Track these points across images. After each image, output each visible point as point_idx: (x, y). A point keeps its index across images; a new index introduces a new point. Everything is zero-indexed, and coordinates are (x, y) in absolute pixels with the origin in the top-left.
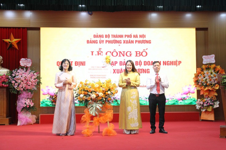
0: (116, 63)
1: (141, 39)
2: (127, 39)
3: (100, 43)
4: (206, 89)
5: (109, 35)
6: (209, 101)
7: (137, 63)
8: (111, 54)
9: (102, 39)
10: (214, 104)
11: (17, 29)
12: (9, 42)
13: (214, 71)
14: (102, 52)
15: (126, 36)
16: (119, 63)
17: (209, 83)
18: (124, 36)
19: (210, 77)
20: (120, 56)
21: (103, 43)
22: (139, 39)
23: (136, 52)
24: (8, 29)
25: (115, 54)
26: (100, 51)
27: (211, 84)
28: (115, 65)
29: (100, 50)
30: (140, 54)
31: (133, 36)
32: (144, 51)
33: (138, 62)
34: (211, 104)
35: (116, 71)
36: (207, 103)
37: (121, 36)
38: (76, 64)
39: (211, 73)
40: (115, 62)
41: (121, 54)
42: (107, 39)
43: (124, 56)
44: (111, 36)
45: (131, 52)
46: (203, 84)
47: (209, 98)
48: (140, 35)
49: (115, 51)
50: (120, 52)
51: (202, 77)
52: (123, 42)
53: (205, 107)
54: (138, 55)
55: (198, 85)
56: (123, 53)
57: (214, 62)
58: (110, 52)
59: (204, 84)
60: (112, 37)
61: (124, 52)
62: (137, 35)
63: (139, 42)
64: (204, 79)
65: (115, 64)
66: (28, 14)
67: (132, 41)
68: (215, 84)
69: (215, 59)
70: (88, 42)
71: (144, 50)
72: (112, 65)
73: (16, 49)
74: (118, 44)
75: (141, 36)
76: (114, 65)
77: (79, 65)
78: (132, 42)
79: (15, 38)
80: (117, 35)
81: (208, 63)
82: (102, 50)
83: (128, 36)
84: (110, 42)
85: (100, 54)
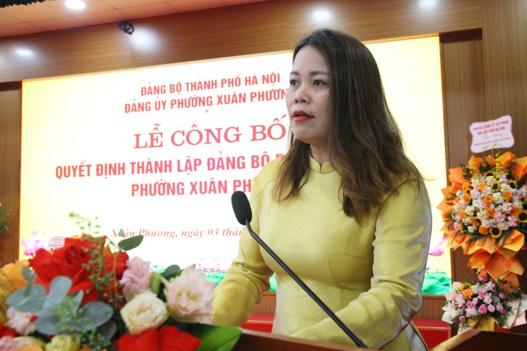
0: (198, 162)
1: (268, 87)
2: (228, 91)
3: (156, 109)
4: (476, 247)
5: (179, 84)
6: (487, 299)
7: (257, 161)
8: (185, 138)
9: (162, 97)
10: (508, 309)
13: (509, 177)
14: (161, 134)
15: (223, 82)
16: (204, 162)
17: (485, 224)
18: (219, 84)
19: (489, 202)
20: (208, 142)
21: (164, 108)
22: (261, 87)
23: (254, 127)
25: (194, 137)
26: (156, 131)
27: (496, 231)
28: (195, 170)
29: (156, 128)
30: (266, 132)
31: (243, 81)
32: (276, 122)
33: (257, 157)
34: (491, 309)
35: (197, 187)
36: (478, 306)
37: (211, 85)
38: (100, 172)
39: (495, 187)
40: (195, 160)
41: (210, 135)
42: (176, 96)
43: (218, 140)
44: (184, 87)
45: (237, 129)
46: (465, 228)
47: (490, 285)
48: (264, 76)
49: (194, 128)
50: (209, 131)
51: (462, 202)
52: (215, 100)
53: (472, 318)
54: (259, 136)
55: (453, 232)
56: (216, 133)
57: (510, 143)
58: (183, 133)
59: (471, 229)
60: (188, 90)
61: (219, 130)
62: (255, 77)
63: (262, 96)
64: (469, 209)
65: (196, 165)
67: (240, 95)
68: (511, 229)
69: (515, 131)
70: (127, 108)
71: (276, 119)
72: (188, 170)
74: (201, 109)
75: (265, 79)
76: (191, 170)
77: (106, 174)
78: (243, 98)
80: (200, 83)
81: (490, 147)
82: (161, 129)
83: (231, 82)
84: (181, 103)
85: (157, 140)
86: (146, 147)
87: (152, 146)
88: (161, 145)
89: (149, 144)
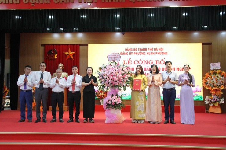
1: (160, 51)
2: (149, 51)
3: (130, 54)
4: (214, 88)
5: (136, 48)
6: (216, 98)
8: (138, 62)
9: (131, 51)
10: (220, 100)
11: (73, 45)
12: (68, 54)
13: (220, 75)
14: (131, 61)
15: (148, 49)
17: (215, 84)
18: (147, 49)
19: (216, 80)
20: (144, 64)
21: (132, 54)
22: (158, 51)
23: (156, 61)
24: (67, 45)
27: (218, 85)
29: (129, 59)
30: (160, 62)
31: (154, 49)
32: (162, 60)
34: (217, 100)
36: (214, 100)
37: (145, 49)
39: (218, 77)
42: (135, 51)
43: (147, 63)
44: (138, 49)
45: (152, 61)
46: (211, 85)
47: (216, 96)
49: (140, 60)
50: (144, 61)
51: (210, 80)
52: (146, 53)
53: (213, 102)
54: (158, 63)
55: (207, 86)
56: (146, 62)
57: (220, 68)
58: (137, 61)
59: (212, 85)
62: (157, 49)
63: (159, 53)
64: (212, 81)
66: (80, 35)
68: (221, 85)
69: (221, 66)
73: (72, 59)
74: (143, 55)
75: (160, 49)
78: (154, 53)
79: (72, 52)
80: (142, 49)
81: (215, 69)
82: (131, 60)
83: (150, 49)
84: (137, 54)
85: (130, 62)
86: (127, 64)
87: (128, 64)
88: (131, 64)
89: (128, 63)
